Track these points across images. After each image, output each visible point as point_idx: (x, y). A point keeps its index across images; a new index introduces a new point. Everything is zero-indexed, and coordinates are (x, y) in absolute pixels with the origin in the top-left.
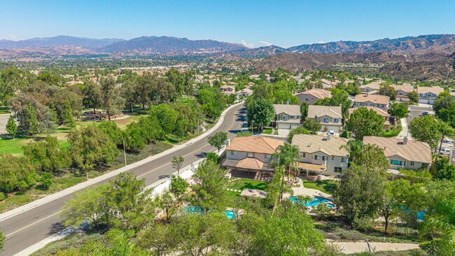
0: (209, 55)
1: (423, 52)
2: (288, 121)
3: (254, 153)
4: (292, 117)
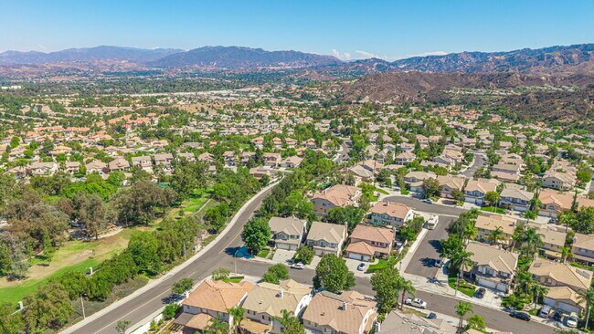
0: (288, 72)
1: (570, 71)
2: (288, 241)
3: (207, 309)
4: (292, 237)
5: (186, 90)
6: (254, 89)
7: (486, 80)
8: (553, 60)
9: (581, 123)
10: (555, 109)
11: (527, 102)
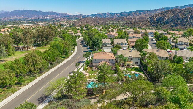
0: (52, 19)
1: (138, 17)
2: (107, 46)
3: (105, 59)
4: (108, 44)
5: (14, 24)
6: (41, 23)
7: (117, 19)
8: (132, 15)
9: (148, 28)
10: (140, 25)
11: (131, 24)
